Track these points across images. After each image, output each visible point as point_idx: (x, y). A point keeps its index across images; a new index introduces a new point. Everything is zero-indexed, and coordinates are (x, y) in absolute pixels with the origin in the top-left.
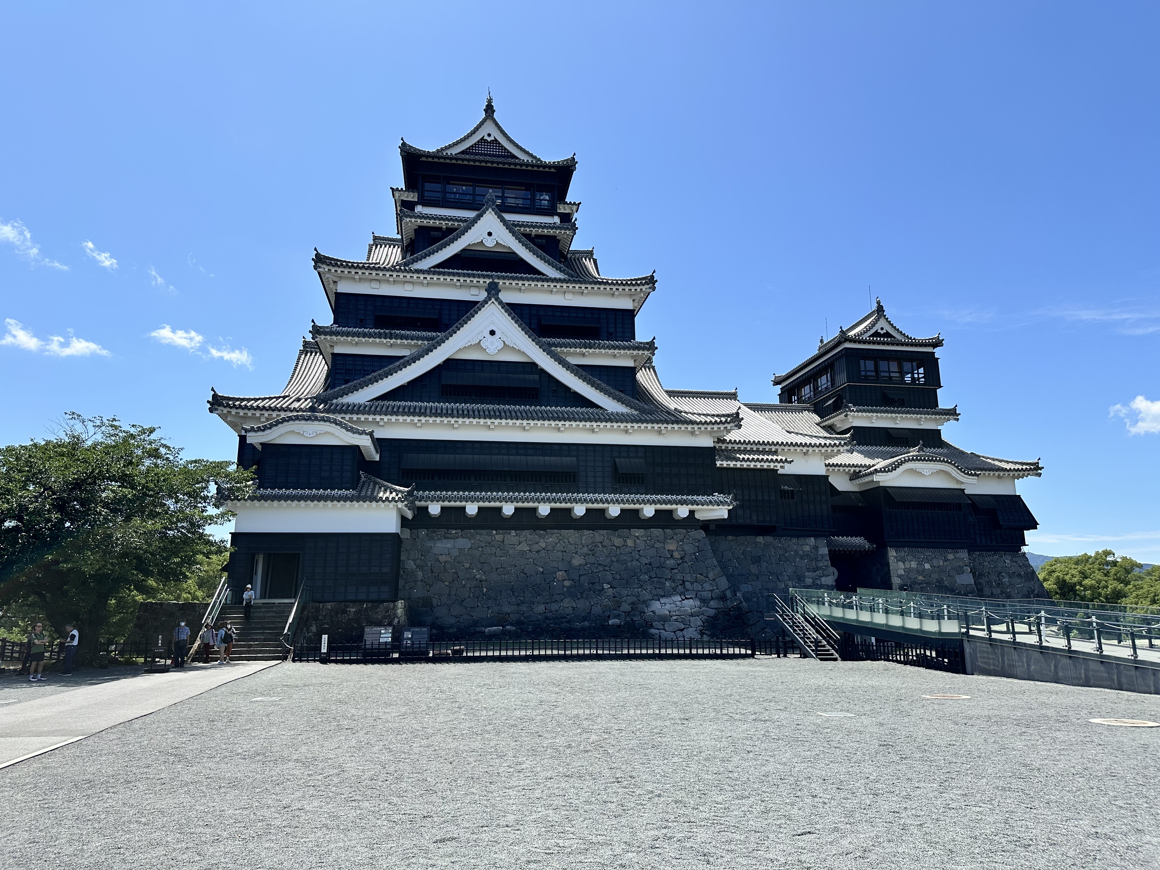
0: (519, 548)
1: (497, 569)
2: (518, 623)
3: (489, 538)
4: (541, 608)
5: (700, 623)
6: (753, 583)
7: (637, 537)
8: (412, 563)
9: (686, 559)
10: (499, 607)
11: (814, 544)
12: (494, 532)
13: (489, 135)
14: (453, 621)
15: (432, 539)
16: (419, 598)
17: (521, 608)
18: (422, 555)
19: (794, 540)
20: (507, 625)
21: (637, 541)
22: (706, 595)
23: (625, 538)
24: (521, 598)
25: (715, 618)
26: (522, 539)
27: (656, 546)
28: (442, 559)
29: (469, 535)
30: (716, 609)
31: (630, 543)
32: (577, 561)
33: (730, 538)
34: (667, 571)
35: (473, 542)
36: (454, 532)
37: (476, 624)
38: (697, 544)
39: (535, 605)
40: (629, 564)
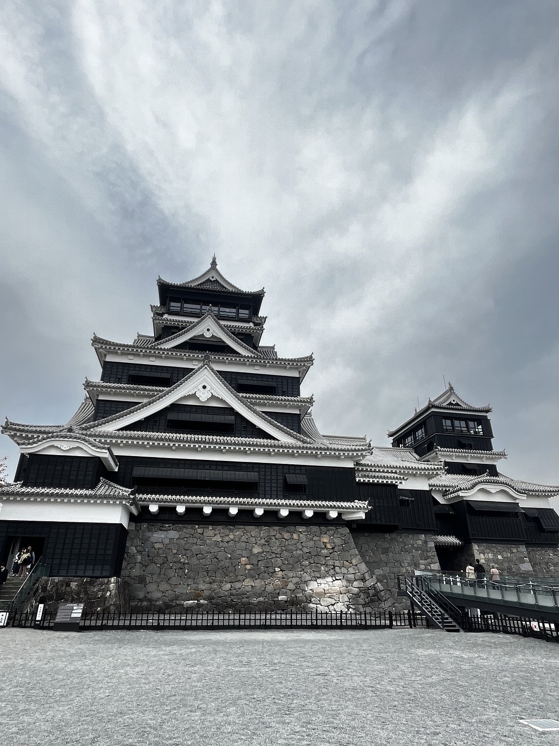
0: (214, 539)
1: (197, 554)
2: (210, 598)
3: (193, 532)
4: (228, 586)
5: (346, 599)
6: (384, 568)
7: (300, 532)
8: (134, 548)
9: (336, 549)
10: (196, 585)
11: (424, 539)
12: (197, 526)
13: (213, 277)
14: (159, 595)
15: (150, 530)
16: (136, 576)
17: (213, 585)
18: (142, 543)
19: (411, 536)
20: (201, 600)
21: (301, 535)
22: (351, 576)
23: (292, 533)
24: (214, 578)
25: (357, 595)
26: (217, 532)
27: (314, 539)
28: (157, 546)
29: (178, 529)
30: (358, 588)
31: (295, 536)
32: (256, 550)
33: (366, 534)
34: (322, 559)
35: (180, 534)
36: (167, 526)
37: (177, 598)
38: (344, 538)
39: (224, 584)
40: (295, 552)
